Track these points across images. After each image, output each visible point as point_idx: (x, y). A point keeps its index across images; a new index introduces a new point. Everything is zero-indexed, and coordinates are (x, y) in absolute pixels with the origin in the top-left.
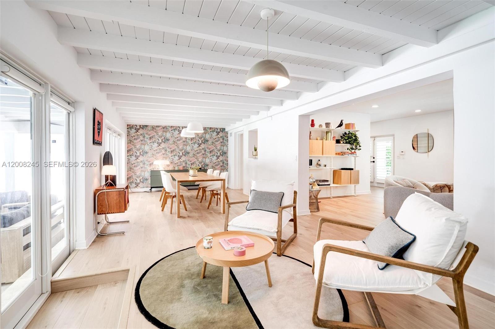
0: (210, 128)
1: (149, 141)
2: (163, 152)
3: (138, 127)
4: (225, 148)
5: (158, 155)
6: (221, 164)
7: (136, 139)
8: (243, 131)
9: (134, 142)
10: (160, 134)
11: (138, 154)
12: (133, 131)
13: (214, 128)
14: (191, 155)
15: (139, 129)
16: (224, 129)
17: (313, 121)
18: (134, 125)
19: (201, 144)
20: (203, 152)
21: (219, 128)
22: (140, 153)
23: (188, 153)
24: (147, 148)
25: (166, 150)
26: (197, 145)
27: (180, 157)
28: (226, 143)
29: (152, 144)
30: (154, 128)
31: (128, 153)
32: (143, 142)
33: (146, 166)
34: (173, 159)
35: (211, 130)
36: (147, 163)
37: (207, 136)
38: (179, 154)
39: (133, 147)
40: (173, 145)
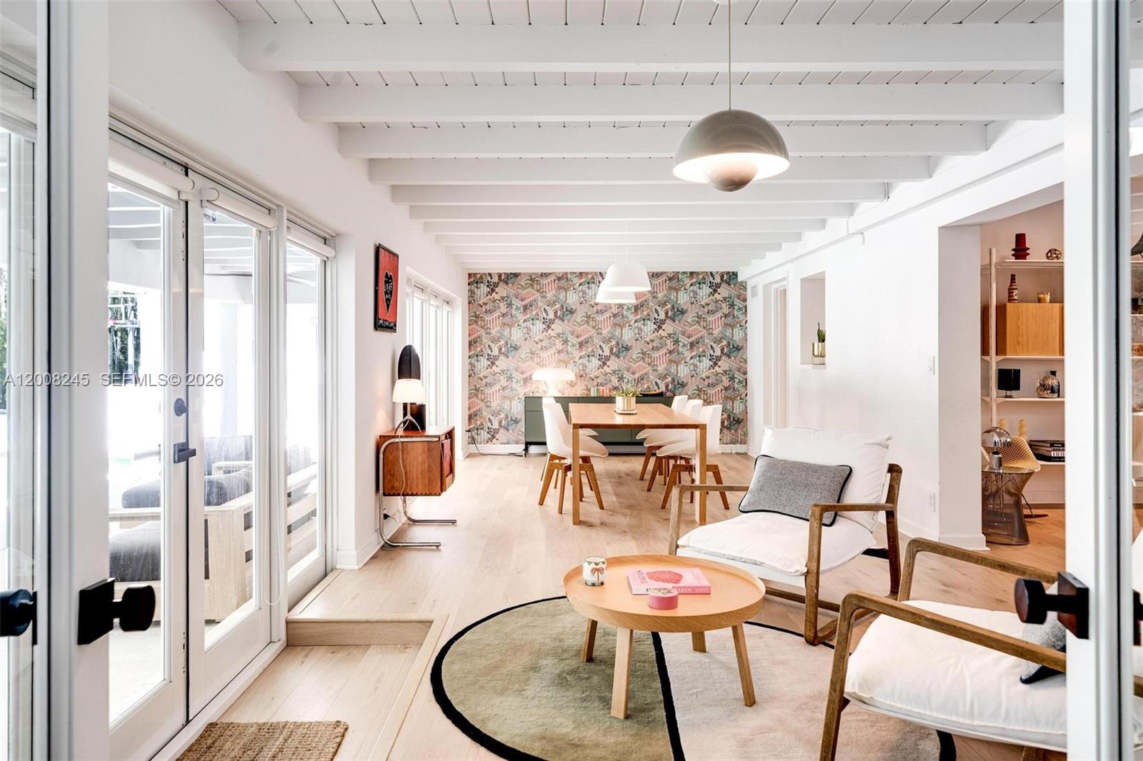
0: (692, 273)
1: (521, 317)
2: (559, 346)
3: (496, 279)
4: (737, 335)
5: (545, 354)
6: (726, 382)
7: (490, 312)
8: (785, 279)
9: (486, 318)
10: (549, 295)
11: (496, 352)
12: (484, 289)
13: (702, 273)
14: (635, 353)
15: (496, 285)
16: (735, 274)
17: (1020, 239)
18: (485, 274)
19: (663, 322)
20: (670, 346)
21: (717, 272)
22: (500, 349)
23: (627, 349)
24: (516, 335)
25: (566, 342)
26: (651, 326)
27: (604, 361)
28: (742, 317)
29: (529, 324)
30: (535, 279)
31: (470, 348)
32: (507, 319)
33: (514, 386)
34: (584, 366)
35: (694, 280)
36: (516, 375)
37: (683, 299)
38: (601, 352)
39: (482, 332)
40: (586, 326)
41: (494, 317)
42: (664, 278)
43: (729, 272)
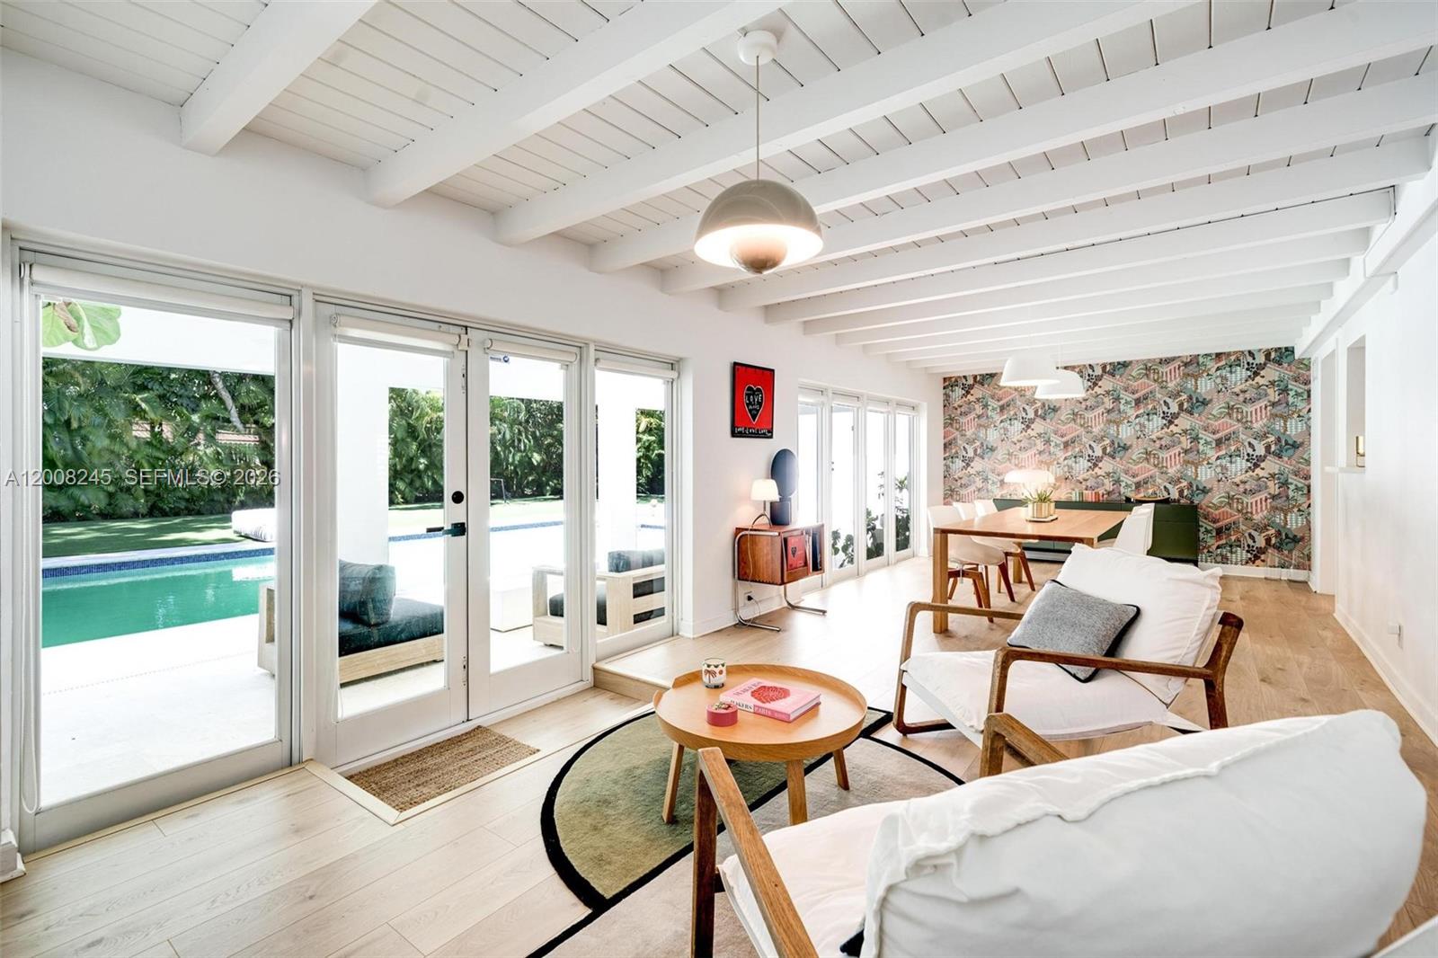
0: (1219, 355)
1: (997, 418)
2: (1040, 445)
3: (971, 381)
5: (1023, 455)
6: (1274, 489)
7: (966, 414)
9: (961, 420)
11: (971, 453)
12: (959, 391)
13: (1235, 353)
14: (1136, 453)
15: (971, 387)
16: (1290, 351)
18: (959, 377)
19: (1175, 416)
20: (1187, 444)
21: (1260, 350)
22: (975, 451)
23: (1125, 448)
24: (992, 436)
25: (1048, 442)
26: (1158, 421)
27: (1095, 462)
28: (1302, 405)
29: (1006, 424)
31: (945, 450)
32: (983, 421)
33: (990, 487)
34: (1070, 467)
35: (1223, 363)
36: (992, 477)
37: (1205, 386)
38: (1090, 452)
39: (957, 434)
40: (1072, 424)
41: (969, 419)
42: (1176, 364)
43: (1280, 348)
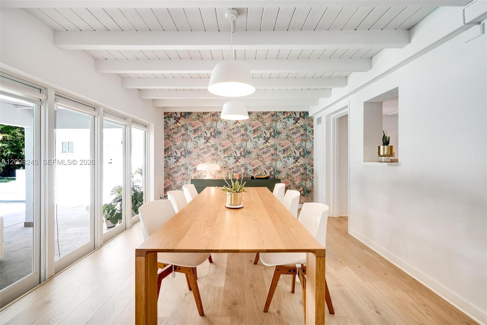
0: (284, 112)
1: (193, 136)
2: (213, 151)
3: (179, 116)
4: (308, 145)
5: (205, 156)
6: (302, 171)
7: (175, 133)
8: (346, 107)
9: (174, 136)
10: (208, 124)
11: (179, 155)
12: (172, 121)
13: (290, 112)
14: (253, 155)
15: (179, 119)
16: (307, 113)
18: (173, 113)
19: (269, 138)
20: (272, 151)
21: (298, 112)
22: (181, 153)
23: (249, 153)
24: (190, 145)
25: (216, 149)
26: (262, 141)
27: (237, 159)
28: (311, 136)
29: (197, 139)
30: (200, 116)
31: (165, 153)
32: (185, 137)
33: (189, 172)
34: (226, 162)
35: (285, 116)
36: (190, 167)
37: (279, 126)
38: (235, 155)
39: (171, 144)
40: (227, 141)
42: (269, 115)
43: (304, 112)
